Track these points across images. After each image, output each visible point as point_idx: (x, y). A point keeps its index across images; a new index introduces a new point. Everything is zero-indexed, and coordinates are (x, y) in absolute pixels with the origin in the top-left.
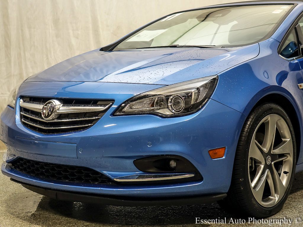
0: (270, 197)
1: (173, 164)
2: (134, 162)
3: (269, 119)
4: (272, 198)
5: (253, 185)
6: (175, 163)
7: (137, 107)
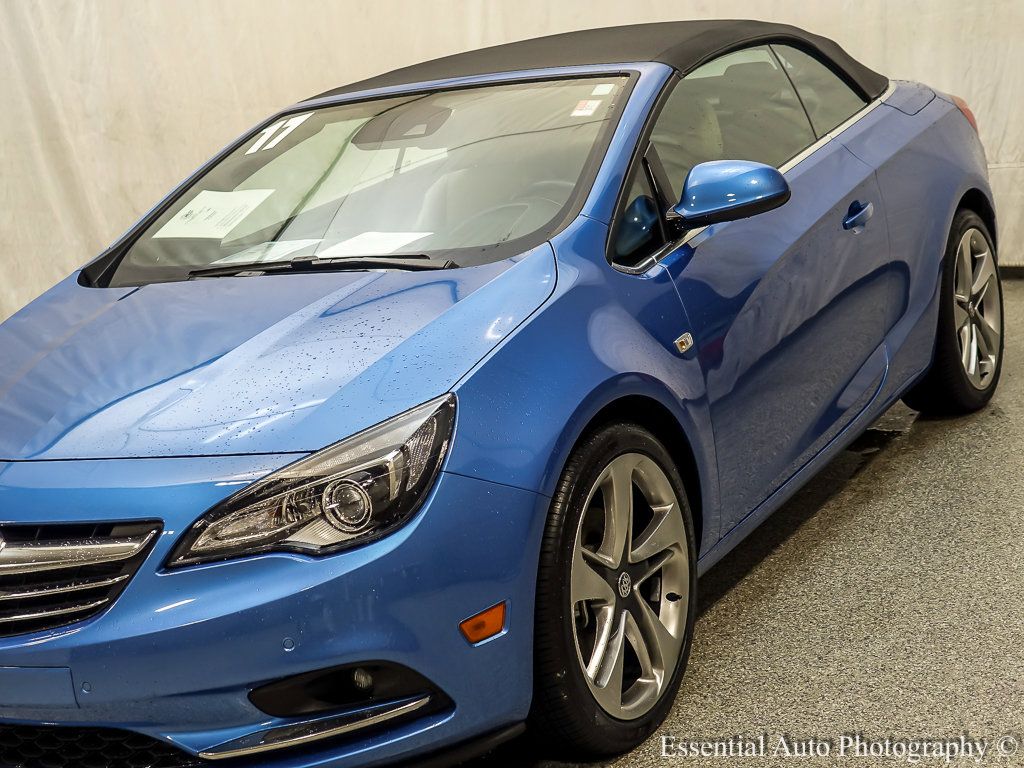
0: (639, 680)
1: (363, 680)
2: (249, 696)
3: (612, 474)
4: (648, 681)
5: (591, 671)
6: (369, 678)
7: (232, 531)
